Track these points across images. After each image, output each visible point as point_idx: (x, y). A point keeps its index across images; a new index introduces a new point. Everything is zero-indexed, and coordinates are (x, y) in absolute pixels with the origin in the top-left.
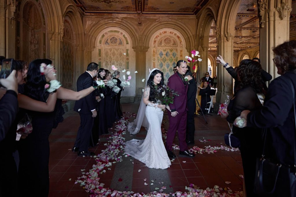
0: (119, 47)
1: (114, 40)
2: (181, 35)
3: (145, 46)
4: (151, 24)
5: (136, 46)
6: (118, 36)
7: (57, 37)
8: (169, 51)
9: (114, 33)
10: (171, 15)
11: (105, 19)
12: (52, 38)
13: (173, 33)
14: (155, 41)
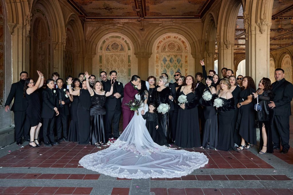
0: (120, 53)
1: (115, 46)
2: (186, 39)
3: (147, 51)
4: (153, 29)
5: (138, 52)
6: (120, 42)
7: (61, 47)
8: (173, 57)
9: (115, 39)
10: (175, 19)
11: (106, 25)
12: (56, 48)
13: (177, 38)
14: (158, 47)
